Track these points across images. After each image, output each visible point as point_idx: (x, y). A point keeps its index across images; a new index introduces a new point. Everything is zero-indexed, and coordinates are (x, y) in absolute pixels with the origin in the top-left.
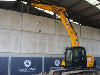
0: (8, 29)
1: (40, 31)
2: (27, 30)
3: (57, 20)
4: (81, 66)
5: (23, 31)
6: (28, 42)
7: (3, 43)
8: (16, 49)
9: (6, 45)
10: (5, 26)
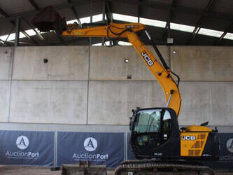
0: (64, 81)
1: (129, 78)
2: (100, 77)
3: (172, 47)
4: (160, 154)
5: (92, 82)
6: (102, 102)
7: (54, 107)
8: (78, 116)
9: (60, 111)
10: (58, 75)
